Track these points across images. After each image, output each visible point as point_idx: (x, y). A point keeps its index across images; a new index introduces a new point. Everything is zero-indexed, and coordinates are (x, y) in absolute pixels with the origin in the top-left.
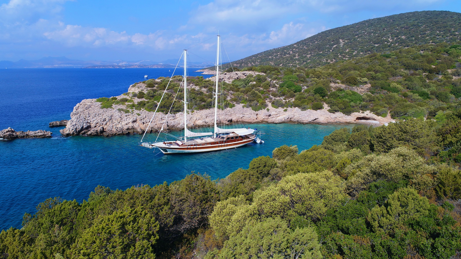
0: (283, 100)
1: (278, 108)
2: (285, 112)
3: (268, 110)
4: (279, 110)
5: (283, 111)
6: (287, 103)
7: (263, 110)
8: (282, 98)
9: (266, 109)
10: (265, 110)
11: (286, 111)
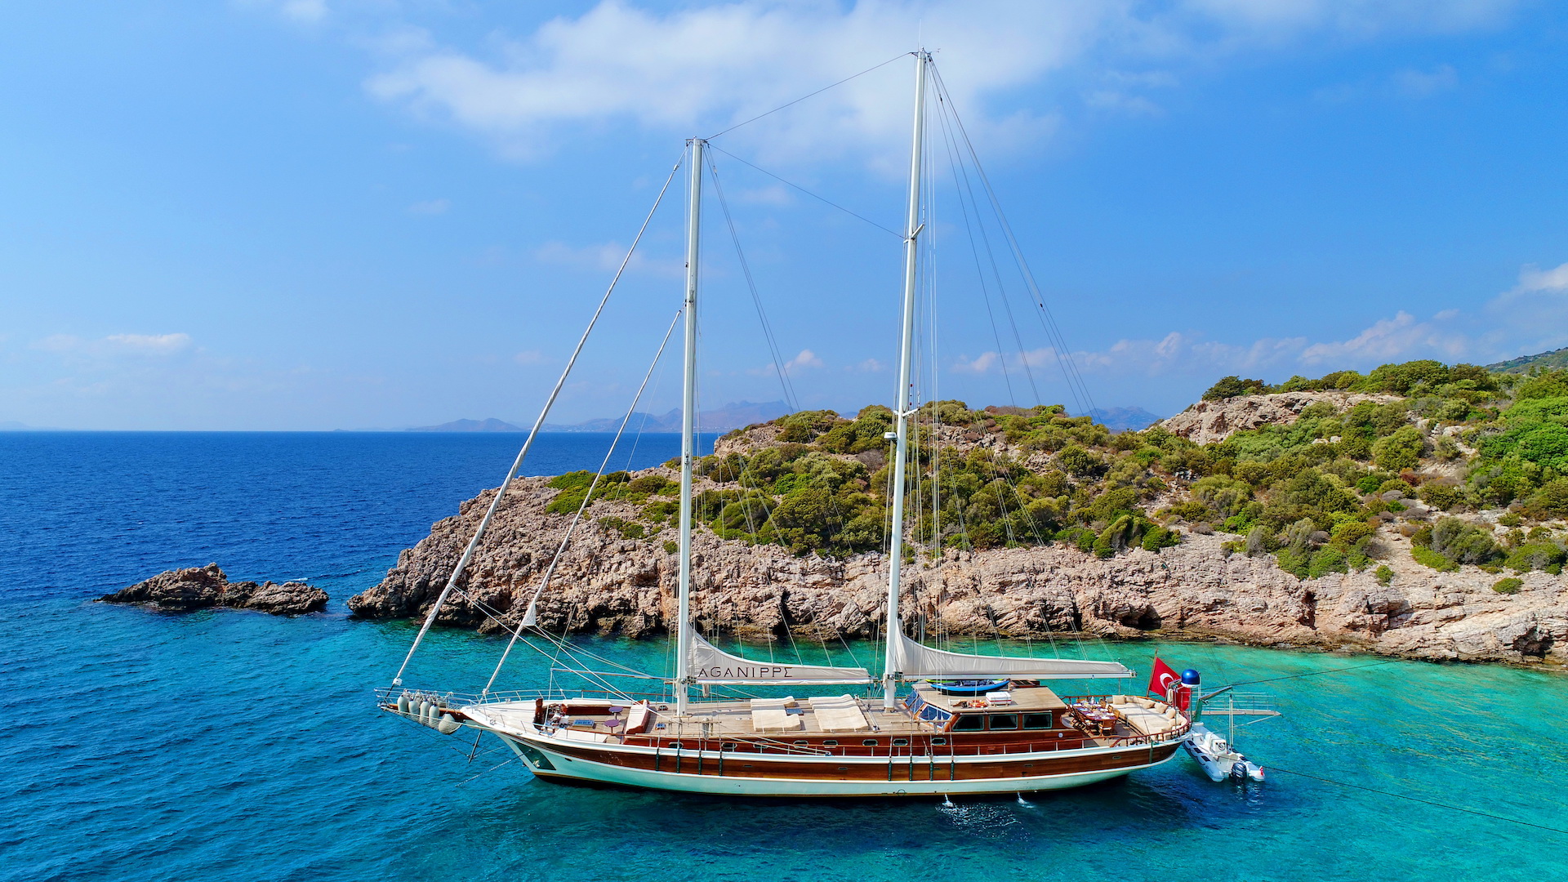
0: (1498, 527)
1: (1454, 568)
2: (1505, 596)
3: (1386, 577)
4: (1459, 583)
5: (1487, 591)
6: (1520, 544)
7: (1352, 572)
8: (1491, 515)
9: (1374, 568)
10: (1362, 575)
11: (1512, 588)
